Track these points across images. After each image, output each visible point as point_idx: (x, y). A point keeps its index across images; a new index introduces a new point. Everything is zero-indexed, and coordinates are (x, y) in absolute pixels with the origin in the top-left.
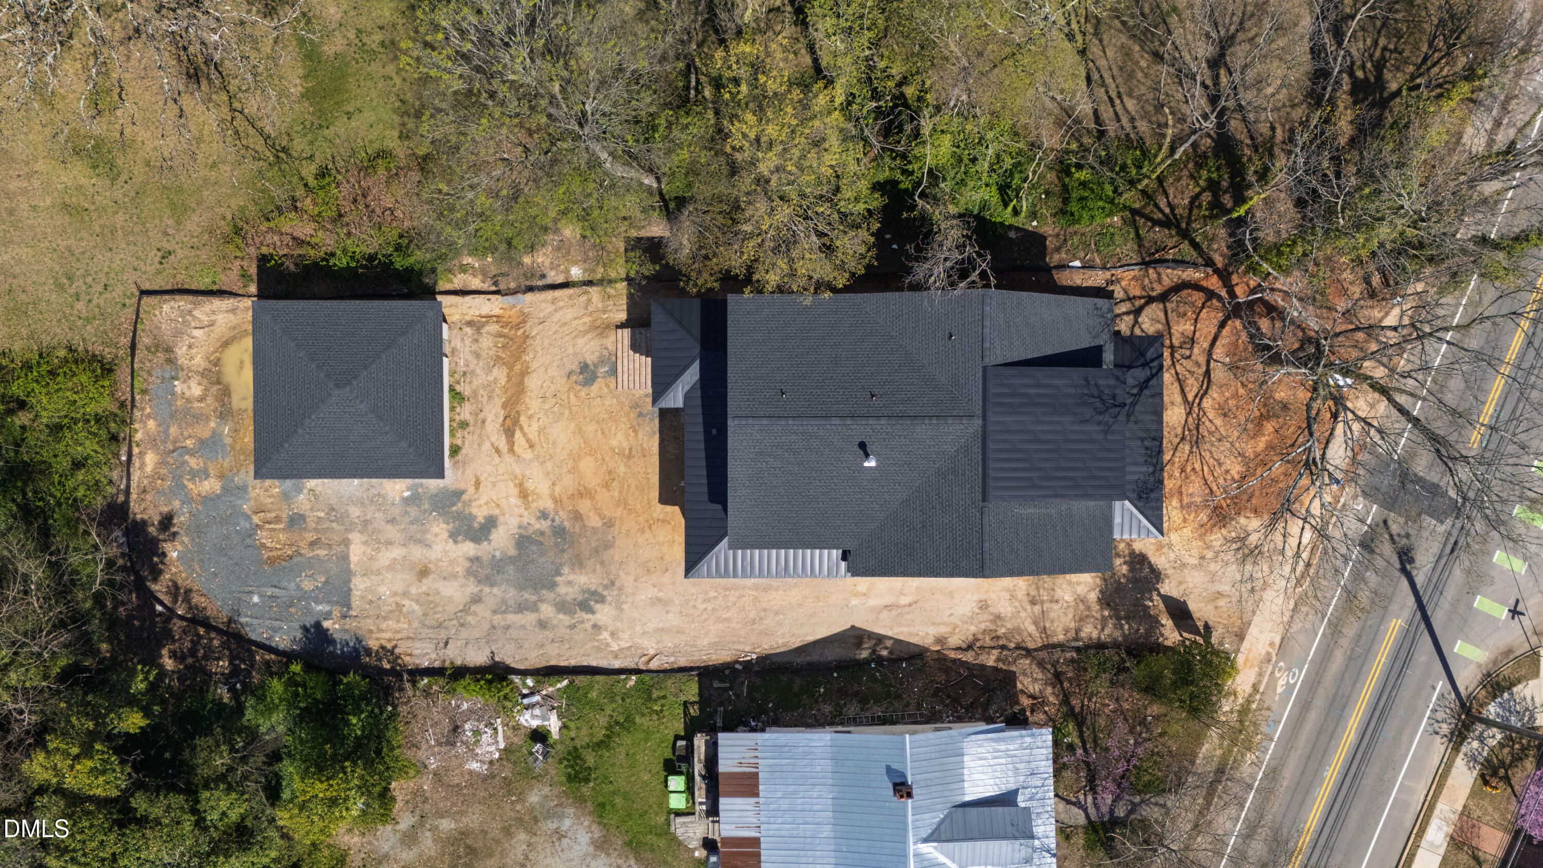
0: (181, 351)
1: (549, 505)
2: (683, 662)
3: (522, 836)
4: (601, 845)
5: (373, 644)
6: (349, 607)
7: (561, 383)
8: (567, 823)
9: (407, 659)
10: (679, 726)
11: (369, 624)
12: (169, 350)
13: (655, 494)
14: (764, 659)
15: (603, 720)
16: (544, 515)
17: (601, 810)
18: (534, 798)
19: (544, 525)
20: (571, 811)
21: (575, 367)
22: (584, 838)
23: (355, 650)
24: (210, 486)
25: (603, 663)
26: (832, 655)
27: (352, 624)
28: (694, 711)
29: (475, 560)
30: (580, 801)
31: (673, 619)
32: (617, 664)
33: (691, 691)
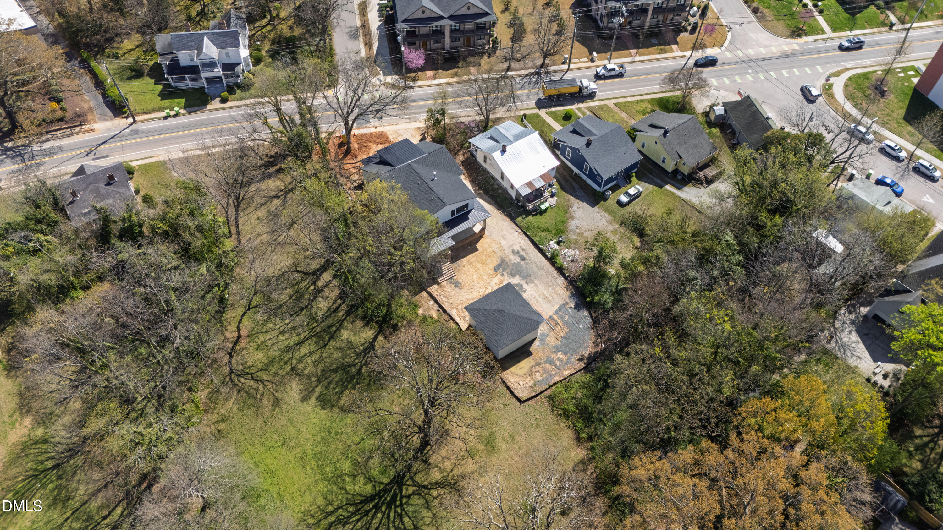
0: (530, 384)
1: (499, 276)
2: (514, 225)
3: (585, 234)
4: (572, 218)
5: (568, 293)
6: (563, 304)
7: (464, 290)
8: (574, 227)
9: (565, 283)
10: (530, 217)
11: (564, 297)
12: (532, 387)
13: (477, 253)
14: (499, 210)
15: (542, 234)
16: (502, 275)
17: (564, 222)
18: (574, 237)
19: (505, 273)
20: (570, 228)
21: (457, 289)
22: (574, 222)
23: (573, 296)
24: (560, 355)
25: (529, 242)
26: (487, 197)
27: (568, 300)
28: (524, 216)
29: (527, 283)
30: (566, 228)
31: (505, 233)
32: (527, 239)
33: (519, 219)
